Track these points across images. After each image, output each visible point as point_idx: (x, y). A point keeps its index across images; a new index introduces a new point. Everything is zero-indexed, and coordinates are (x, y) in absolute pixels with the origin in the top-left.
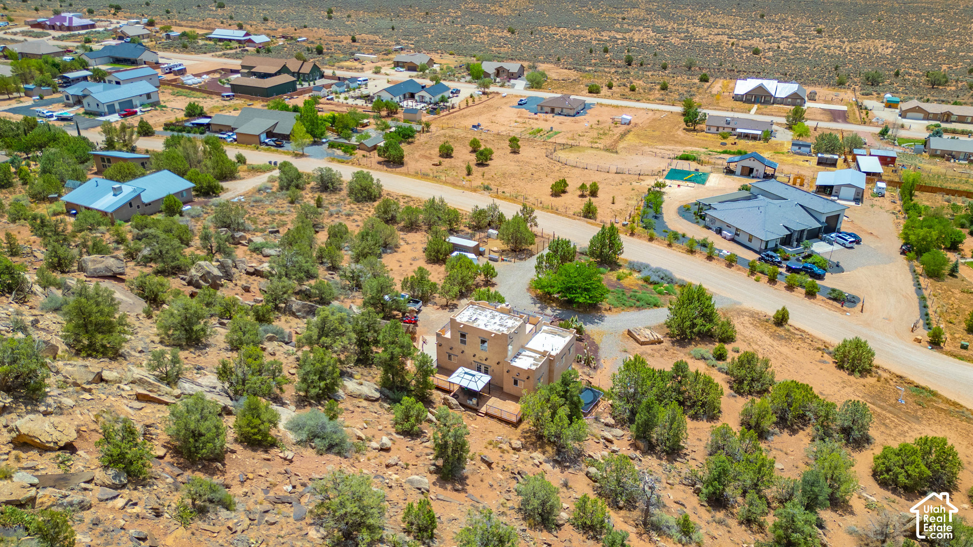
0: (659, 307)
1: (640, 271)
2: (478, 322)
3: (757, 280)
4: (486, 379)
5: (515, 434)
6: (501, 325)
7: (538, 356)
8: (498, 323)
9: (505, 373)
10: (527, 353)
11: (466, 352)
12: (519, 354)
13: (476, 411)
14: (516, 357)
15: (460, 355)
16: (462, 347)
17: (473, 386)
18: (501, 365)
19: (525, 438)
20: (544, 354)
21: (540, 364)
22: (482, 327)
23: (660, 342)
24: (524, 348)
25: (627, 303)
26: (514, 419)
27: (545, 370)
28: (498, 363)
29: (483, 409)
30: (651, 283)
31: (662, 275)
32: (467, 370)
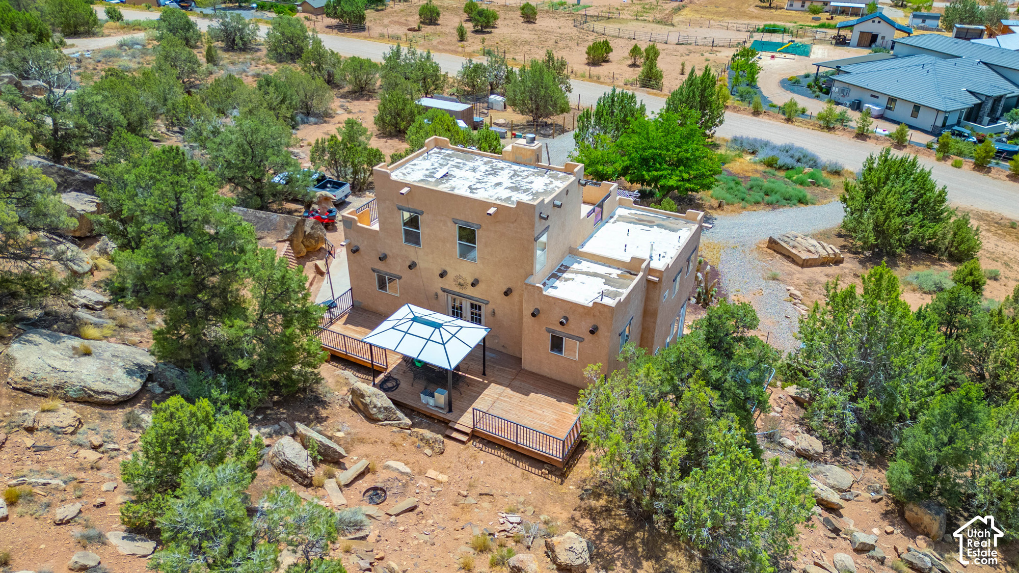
0: (807, 204)
1: (753, 153)
2: (452, 182)
3: (957, 166)
4: (474, 334)
5: (561, 499)
6: (515, 189)
7: (615, 273)
8: (507, 183)
9: (527, 319)
10: (585, 266)
11: (421, 264)
12: (564, 269)
13: (444, 425)
14: (555, 276)
15: (407, 275)
16: (411, 252)
17: (435, 357)
18: (515, 296)
19: (592, 514)
20: (631, 268)
21: (625, 292)
22: (463, 191)
23: (838, 262)
24: (575, 253)
25: (748, 197)
26: (555, 452)
27: (635, 311)
28: (507, 293)
29: (465, 421)
30: (780, 168)
31: (797, 155)
32: (420, 311)
